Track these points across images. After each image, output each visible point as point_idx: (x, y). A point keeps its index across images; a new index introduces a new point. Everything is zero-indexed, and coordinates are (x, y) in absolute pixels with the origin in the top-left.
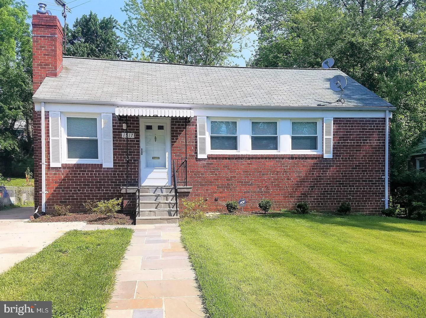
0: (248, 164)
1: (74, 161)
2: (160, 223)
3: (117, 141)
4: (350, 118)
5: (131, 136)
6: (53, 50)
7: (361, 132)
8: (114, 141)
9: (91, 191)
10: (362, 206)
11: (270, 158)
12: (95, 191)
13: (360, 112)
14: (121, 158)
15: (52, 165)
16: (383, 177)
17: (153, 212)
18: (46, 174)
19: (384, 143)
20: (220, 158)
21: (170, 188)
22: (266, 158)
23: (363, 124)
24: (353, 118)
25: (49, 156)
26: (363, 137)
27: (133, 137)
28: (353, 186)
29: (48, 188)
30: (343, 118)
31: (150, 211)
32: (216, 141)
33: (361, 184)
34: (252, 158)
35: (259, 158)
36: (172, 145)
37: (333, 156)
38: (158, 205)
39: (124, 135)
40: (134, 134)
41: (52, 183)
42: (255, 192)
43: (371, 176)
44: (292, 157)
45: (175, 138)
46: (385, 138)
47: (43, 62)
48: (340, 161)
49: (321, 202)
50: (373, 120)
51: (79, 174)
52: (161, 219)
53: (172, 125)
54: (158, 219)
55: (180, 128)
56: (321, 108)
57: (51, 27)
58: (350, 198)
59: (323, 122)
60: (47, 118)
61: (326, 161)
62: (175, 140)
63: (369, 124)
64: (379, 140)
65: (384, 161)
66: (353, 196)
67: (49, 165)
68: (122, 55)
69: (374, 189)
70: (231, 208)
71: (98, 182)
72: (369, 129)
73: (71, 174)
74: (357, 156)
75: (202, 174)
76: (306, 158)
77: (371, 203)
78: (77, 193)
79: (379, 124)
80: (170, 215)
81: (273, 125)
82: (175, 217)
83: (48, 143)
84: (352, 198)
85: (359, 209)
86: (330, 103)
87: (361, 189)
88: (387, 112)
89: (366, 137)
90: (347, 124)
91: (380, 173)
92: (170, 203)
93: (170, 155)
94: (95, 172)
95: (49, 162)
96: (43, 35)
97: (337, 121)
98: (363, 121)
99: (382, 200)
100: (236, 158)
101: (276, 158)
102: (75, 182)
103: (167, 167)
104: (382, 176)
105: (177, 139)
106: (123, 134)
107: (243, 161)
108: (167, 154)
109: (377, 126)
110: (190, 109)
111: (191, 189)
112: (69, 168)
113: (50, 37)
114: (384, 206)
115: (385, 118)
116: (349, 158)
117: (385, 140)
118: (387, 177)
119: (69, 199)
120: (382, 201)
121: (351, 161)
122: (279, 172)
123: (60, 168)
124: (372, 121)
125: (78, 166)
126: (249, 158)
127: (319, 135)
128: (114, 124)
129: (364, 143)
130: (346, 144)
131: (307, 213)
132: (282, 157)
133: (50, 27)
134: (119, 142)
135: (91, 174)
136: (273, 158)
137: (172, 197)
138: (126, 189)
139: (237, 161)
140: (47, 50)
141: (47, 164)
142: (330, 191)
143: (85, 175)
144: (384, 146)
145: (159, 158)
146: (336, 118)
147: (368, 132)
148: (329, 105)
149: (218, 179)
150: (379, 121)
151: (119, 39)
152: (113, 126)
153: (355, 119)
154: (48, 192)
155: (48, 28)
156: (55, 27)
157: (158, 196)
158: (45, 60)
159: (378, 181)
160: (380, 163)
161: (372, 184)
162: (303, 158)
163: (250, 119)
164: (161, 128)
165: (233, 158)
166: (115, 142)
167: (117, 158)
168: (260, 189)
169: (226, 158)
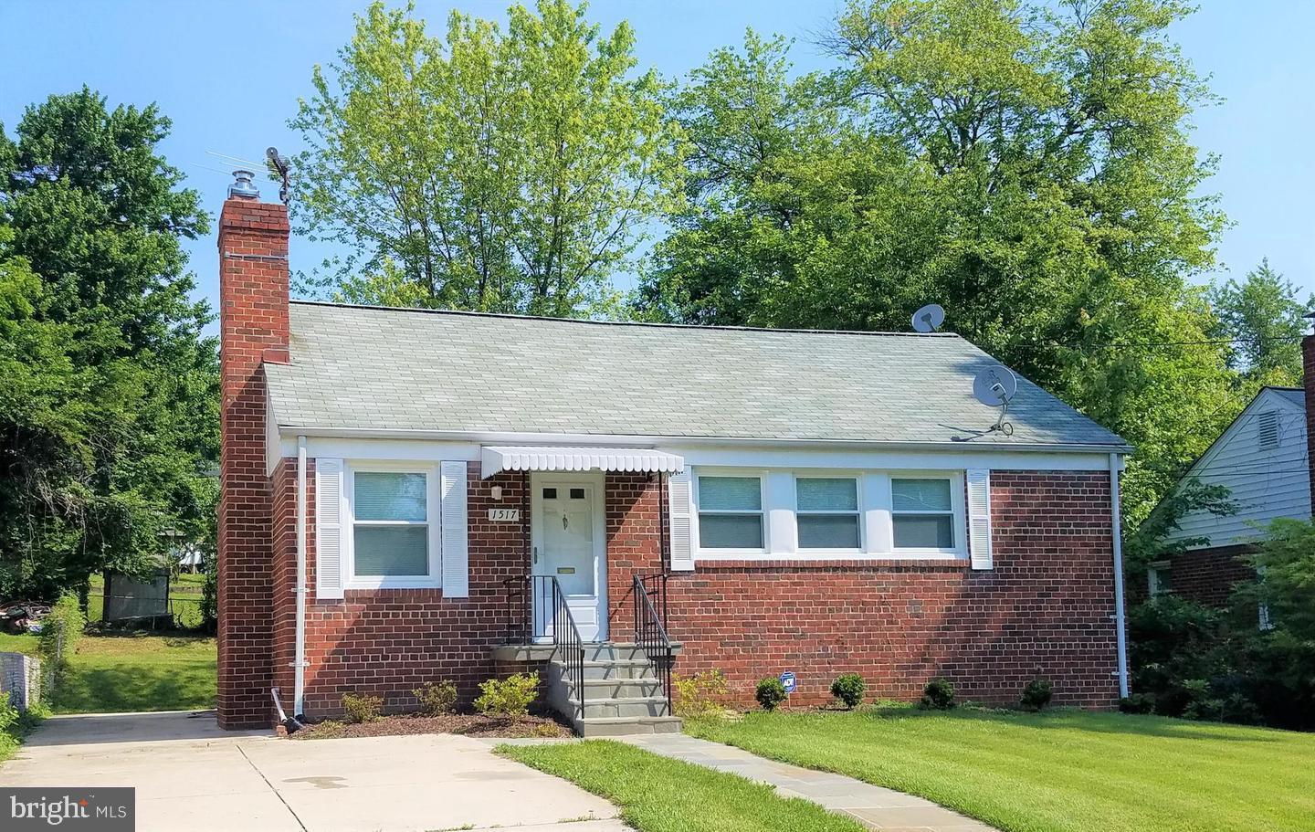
0: (794, 584)
1: (373, 583)
2: (640, 732)
3: (476, 528)
4: (1027, 471)
5: (512, 516)
6: (278, 294)
7: (1056, 505)
8: (469, 529)
9: (414, 657)
10: (1068, 690)
11: (844, 569)
12: (424, 657)
13: (1048, 456)
14: (486, 571)
15: (322, 593)
16: (1111, 617)
17: (614, 705)
18: (307, 616)
19: (1109, 532)
20: (724, 570)
21: (629, 648)
22: (836, 569)
23: (1058, 485)
24: (1036, 471)
25: (315, 570)
26: (1061, 518)
27: (516, 518)
28: (1045, 640)
29: (309, 653)
30: (1011, 471)
31: (606, 705)
32: (714, 527)
33: (1062, 633)
34: (803, 569)
35: (819, 570)
36: (609, 538)
37: (995, 564)
38: (618, 688)
39: (494, 515)
40: (517, 511)
41: (320, 638)
42: (812, 656)
43: (1084, 614)
44: (898, 567)
45: (615, 520)
46: (1111, 520)
47: (253, 326)
48: (1011, 576)
49: (970, 679)
50: (1082, 476)
51: (386, 615)
52: (640, 723)
53: (607, 487)
54: (635, 723)
55: (629, 495)
56: (959, 447)
57: (273, 235)
58: (1039, 669)
59: (965, 478)
60: (311, 475)
61: (977, 576)
62: (616, 525)
63: (1072, 485)
64: (1099, 525)
65: (1113, 576)
66: (1045, 665)
67: (313, 594)
68: (177, 223)
69: (1092, 646)
70: (768, 698)
71: (430, 635)
72: (1073, 498)
73: (366, 615)
74: (1050, 564)
75: (684, 611)
76: (932, 569)
77: (1087, 683)
78: (381, 666)
79: (1096, 486)
80: (653, 713)
81: (848, 485)
82: (666, 717)
83: (312, 537)
84: (1043, 669)
85: (1062, 697)
86: (978, 434)
87: (1062, 646)
88: (1114, 456)
89: (1066, 518)
90: (1022, 485)
91: (1105, 608)
92: (644, 685)
93: (604, 563)
94: (423, 611)
95: (313, 587)
96: (252, 255)
97: (999, 478)
98: (1058, 478)
99: (1113, 673)
100: (764, 570)
101: (860, 569)
102: (374, 637)
103: (596, 594)
104: (1109, 614)
105: (620, 523)
106: (491, 511)
107: (782, 578)
108: (597, 558)
109: (1092, 492)
110: (653, 447)
111: (680, 650)
112: (360, 600)
113: (271, 261)
114: (1119, 690)
115: (1108, 472)
116: (1031, 570)
117: (1111, 525)
118: (1121, 617)
119: (360, 681)
120: (1113, 677)
121: (1036, 576)
122: (868, 603)
123: (340, 601)
124: (1079, 479)
125: (384, 596)
126: (795, 570)
127: (956, 510)
128: (471, 488)
129: (1063, 532)
130: (1022, 534)
131: (952, 706)
132: (875, 567)
133: (271, 233)
134: (481, 532)
135: (415, 615)
136: (852, 569)
137: (642, 670)
138: (528, 651)
139: (767, 578)
140: (264, 293)
141: (308, 590)
142: (991, 653)
143: (400, 618)
144: (1111, 539)
145: (572, 571)
146: (995, 471)
147: (1070, 505)
148: (978, 441)
149: (720, 624)
150: (1094, 479)
151: (173, 175)
152: (469, 492)
153: (1039, 474)
154: (308, 664)
155: (264, 236)
156: (284, 235)
157: (609, 668)
158: (257, 319)
159: (1100, 627)
160: (1104, 583)
161: (1087, 633)
162: (923, 569)
163: (794, 471)
164: (577, 494)
165: (756, 570)
166: (473, 532)
167: (478, 571)
168: (825, 649)
169: (740, 570)
